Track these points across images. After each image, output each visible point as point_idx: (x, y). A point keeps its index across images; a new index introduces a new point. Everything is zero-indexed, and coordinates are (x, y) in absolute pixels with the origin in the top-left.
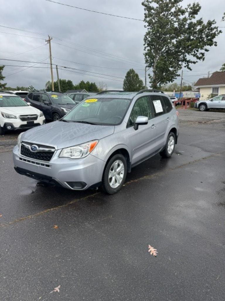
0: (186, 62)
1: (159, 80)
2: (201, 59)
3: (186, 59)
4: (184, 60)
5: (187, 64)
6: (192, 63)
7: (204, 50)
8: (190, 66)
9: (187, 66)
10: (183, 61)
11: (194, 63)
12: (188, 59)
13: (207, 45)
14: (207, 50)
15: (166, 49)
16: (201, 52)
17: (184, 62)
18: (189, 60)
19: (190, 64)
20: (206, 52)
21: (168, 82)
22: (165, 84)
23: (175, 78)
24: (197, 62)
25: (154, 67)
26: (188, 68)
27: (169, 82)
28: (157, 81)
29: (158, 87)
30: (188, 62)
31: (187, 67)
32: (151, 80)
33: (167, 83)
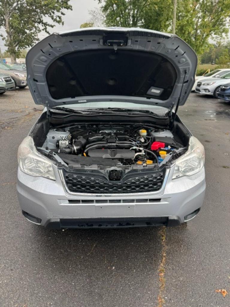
0: (43, 25)
1: (17, 43)
2: (60, 23)
3: (42, 20)
4: (41, 22)
5: (44, 27)
6: (50, 27)
7: (60, 13)
8: (48, 30)
9: (44, 29)
10: (39, 23)
11: (52, 26)
12: (44, 21)
13: (64, 8)
14: (62, 14)
15: (18, 4)
16: (57, 15)
17: (41, 24)
18: (46, 23)
19: (47, 27)
20: (62, 16)
21: (27, 46)
22: (24, 49)
23: (34, 43)
24: (54, 26)
25: (6, 26)
26: (46, 31)
27: (29, 47)
28: (14, 44)
29: (16, 52)
30: (45, 24)
31: (44, 31)
32: (6, 42)
33: (26, 48)
